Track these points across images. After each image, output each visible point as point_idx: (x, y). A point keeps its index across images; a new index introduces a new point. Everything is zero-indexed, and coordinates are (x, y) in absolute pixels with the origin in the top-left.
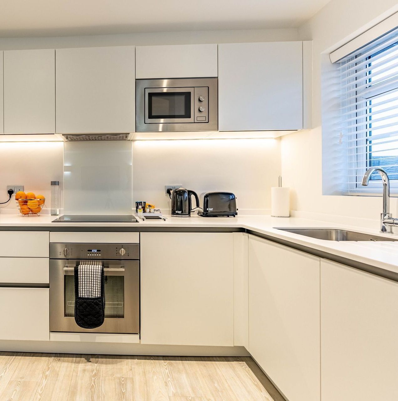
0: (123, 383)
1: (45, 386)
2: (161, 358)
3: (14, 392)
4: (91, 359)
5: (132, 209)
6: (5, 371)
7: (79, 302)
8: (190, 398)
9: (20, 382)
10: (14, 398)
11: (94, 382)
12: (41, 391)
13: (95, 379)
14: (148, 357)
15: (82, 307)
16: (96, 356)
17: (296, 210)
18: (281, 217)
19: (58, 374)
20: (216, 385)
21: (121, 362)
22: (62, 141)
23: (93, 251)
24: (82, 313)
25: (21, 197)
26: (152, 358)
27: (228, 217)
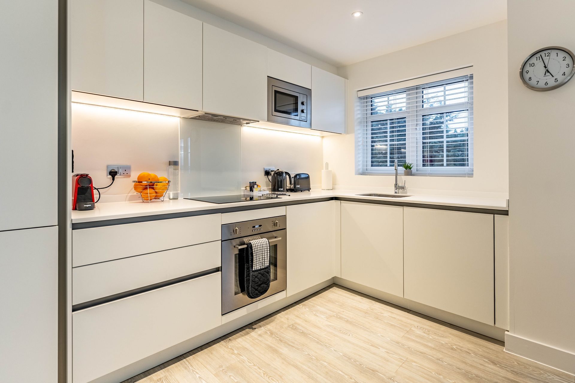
0: (294, 328)
1: (248, 359)
2: (294, 304)
3: (232, 377)
4: (254, 327)
5: (242, 189)
6: (195, 373)
7: (254, 275)
8: (335, 315)
9: (223, 370)
10: (237, 380)
11: (278, 337)
12: (251, 363)
13: (275, 335)
14: (287, 308)
15: (258, 278)
16: (254, 323)
17: (336, 185)
18: (328, 190)
19: (245, 348)
20: (337, 303)
21: (275, 318)
22: (179, 117)
23: (256, 227)
24: (257, 284)
25: (149, 179)
26: (290, 307)
27: (302, 191)
